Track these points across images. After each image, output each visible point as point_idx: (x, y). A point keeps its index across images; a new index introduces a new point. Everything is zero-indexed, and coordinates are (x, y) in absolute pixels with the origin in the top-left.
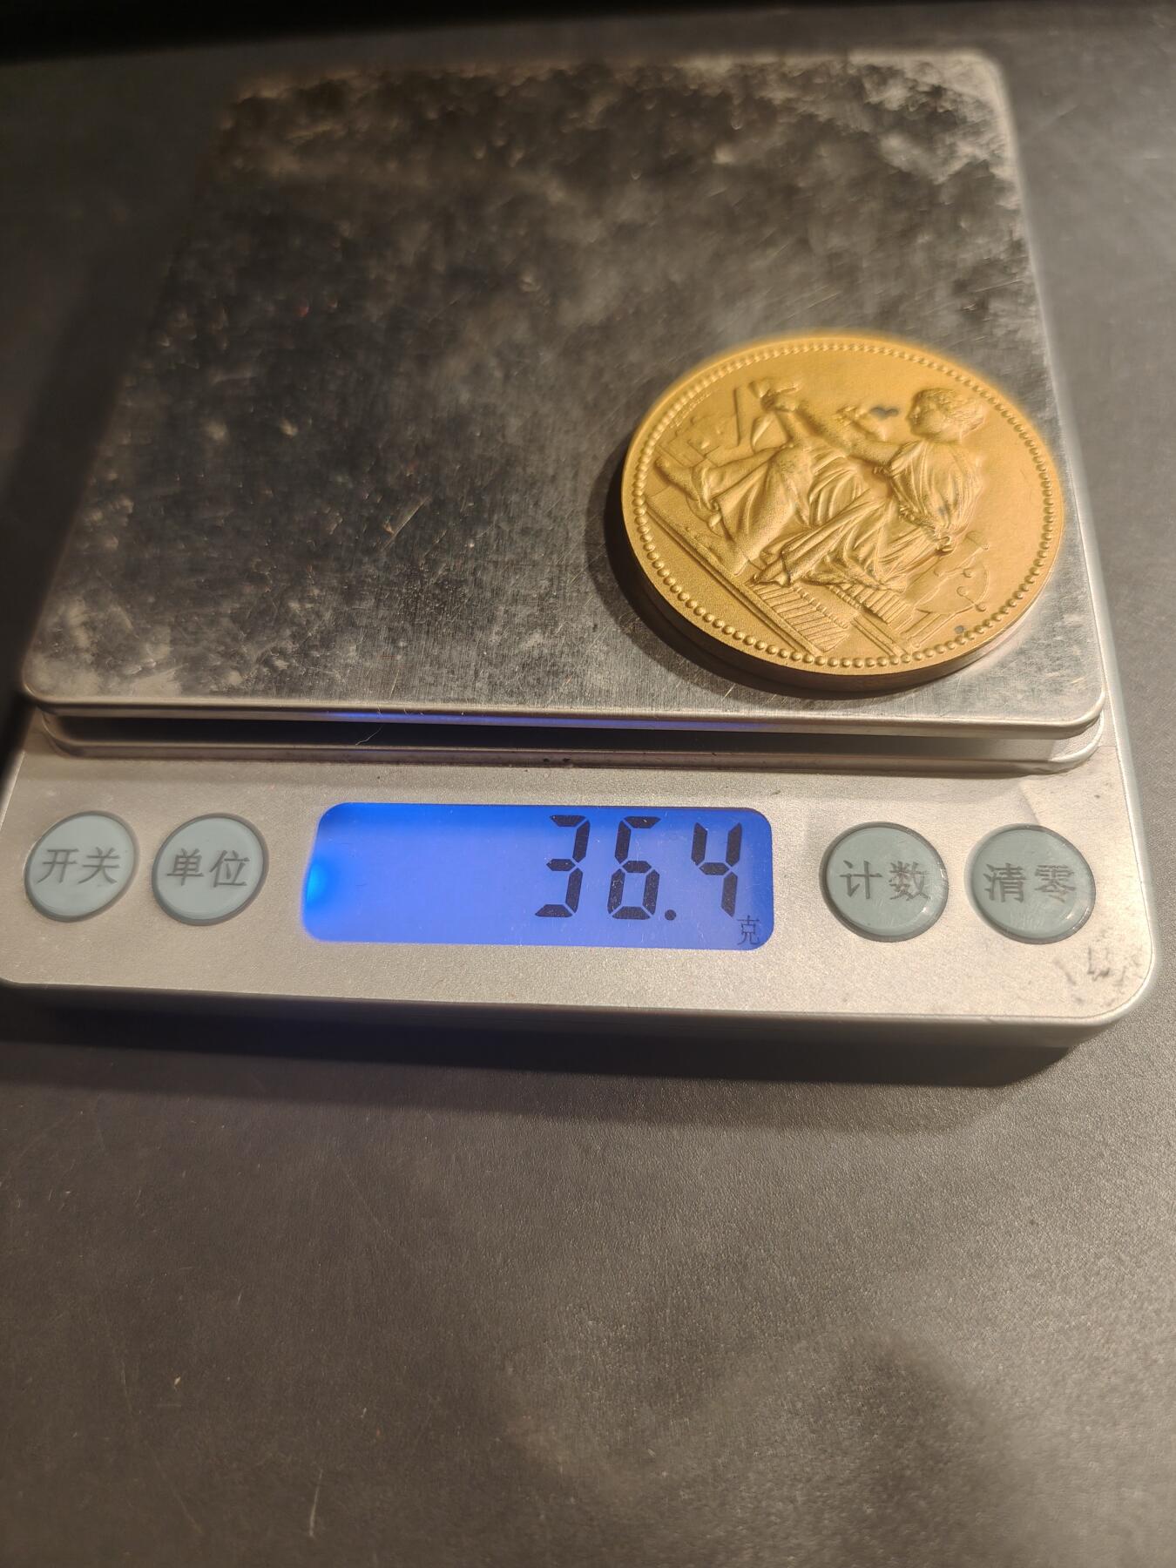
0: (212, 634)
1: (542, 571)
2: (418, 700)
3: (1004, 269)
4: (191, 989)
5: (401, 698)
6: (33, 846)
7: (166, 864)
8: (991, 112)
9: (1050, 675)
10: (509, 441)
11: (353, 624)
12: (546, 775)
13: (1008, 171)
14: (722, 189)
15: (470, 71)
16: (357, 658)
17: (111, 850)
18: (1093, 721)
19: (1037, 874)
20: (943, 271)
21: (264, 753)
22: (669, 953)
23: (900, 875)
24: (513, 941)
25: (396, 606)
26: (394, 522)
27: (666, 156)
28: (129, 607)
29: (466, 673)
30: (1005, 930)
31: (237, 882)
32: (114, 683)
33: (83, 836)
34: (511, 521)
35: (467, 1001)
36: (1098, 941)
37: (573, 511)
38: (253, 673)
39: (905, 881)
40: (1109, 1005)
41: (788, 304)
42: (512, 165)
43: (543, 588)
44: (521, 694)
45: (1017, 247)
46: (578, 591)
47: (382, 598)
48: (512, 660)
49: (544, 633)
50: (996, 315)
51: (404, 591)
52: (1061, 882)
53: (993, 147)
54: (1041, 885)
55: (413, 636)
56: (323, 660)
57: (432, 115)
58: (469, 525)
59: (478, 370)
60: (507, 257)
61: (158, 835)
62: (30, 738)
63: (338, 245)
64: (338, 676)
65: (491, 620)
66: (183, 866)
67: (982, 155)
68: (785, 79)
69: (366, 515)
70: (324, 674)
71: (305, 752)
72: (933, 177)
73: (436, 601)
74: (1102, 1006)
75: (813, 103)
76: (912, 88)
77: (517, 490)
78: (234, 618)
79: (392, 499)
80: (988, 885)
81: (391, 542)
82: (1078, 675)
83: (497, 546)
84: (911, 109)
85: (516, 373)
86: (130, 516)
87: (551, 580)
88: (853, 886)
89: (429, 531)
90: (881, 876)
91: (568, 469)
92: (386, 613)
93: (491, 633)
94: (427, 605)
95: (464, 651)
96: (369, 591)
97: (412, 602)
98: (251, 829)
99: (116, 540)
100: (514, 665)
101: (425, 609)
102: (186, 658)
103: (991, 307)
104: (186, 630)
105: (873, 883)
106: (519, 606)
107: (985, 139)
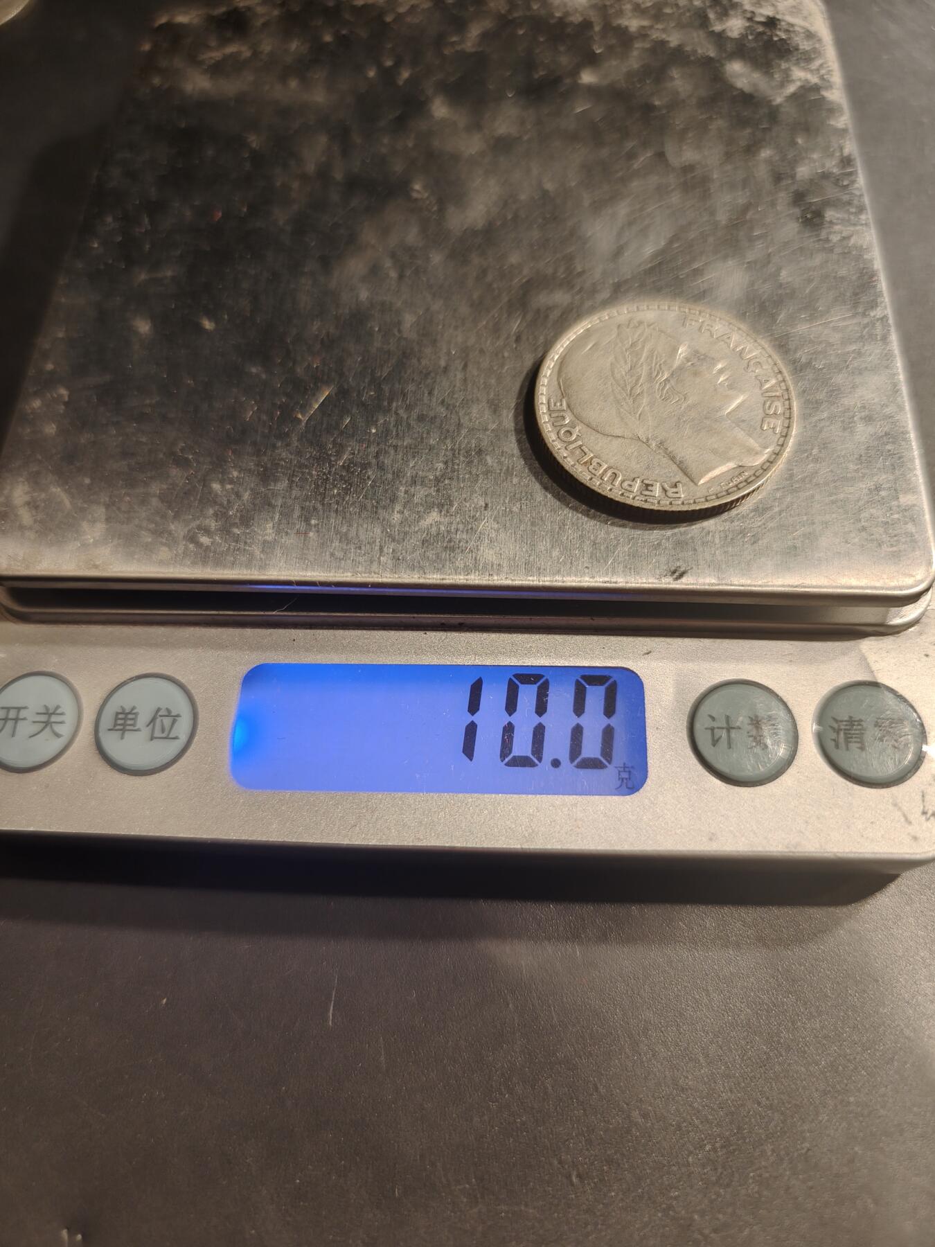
0: (143, 513)
1: (437, 454)
2: (329, 573)
3: (837, 181)
4: (133, 833)
5: (315, 571)
7: (107, 721)
8: (820, 40)
9: (891, 549)
10: (405, 336)
11: (270, 504)
12: (443, 638)
13: (836, 94)
14: (585, 107)
16: (274, 535)
17: (58, 707)
18: (927, 590)
19: (875, 726)
20: (784, 183)
21: (191, 618)
22: (558, 800)
23: (756, 727)
24: (418, 790)
25: (308, 487)
26: (303, 409)
27: (536, 76)
28: (67, 487)
29: (372, 548)
30: (850, 776)
31: (171, 736)
33: (31, 694)
34: (409, 408)
35: (378, 844)
36: (930, 785)
37: (463, 400)
38: (181, 549)
39: (762, 733)
41: (649, 210)
42: (401, 83)
43: (439, 470)
44: (421, 568)
45: (847, 161)
46: (470, 473)
47: (294, 479)
48: (413, 536)
49: (441, 512)
50: (831, 222)
51: (314, 472)
52: (896, 732)
53: (823, 72)
54: (879, 736)
55: (324, 514)
56: (243, 537)
57: (328, 38)
58: (371, 410)
59: (375, 271)
60: (398, 167)
61: (100, 694)
63: (247, 155)
64: (257, 552)
65: (393, 499)
66: (122, 722)
67: (814, 79)
68: (639, 9)
69: (279, 403)
70: (244, 550)
71: (228, 618)
72: (772, 98)
74: (933, 844)
75: (664, 30)
76: (750, 19)
77: (413, 380)
78: (162, 498)
79: (301, 389)
80: (834, 736)
81: (301, 428)
82: (914, 550)
83: (397, 431)
84: (750, 37)
85: (408, 274)
86: (66, 404)
87: (446, 463)
88: (715, 739)
89: (335, 418)
90: (740, 728)
91: (458, 362)
92: (299, 493)
93: (393, 512)
94: (335, 486)
95: (369, 528)
96: (283, 473)
97: (322, 483)
98: (182, 686)
99: (54, 426)
100: (414, 541)
101: (331, 489)
102: (120, 535)
103: (826, 215)
104: (119, 509)
105: (733, 734)
106: (418, 487)
107: (815, 65)
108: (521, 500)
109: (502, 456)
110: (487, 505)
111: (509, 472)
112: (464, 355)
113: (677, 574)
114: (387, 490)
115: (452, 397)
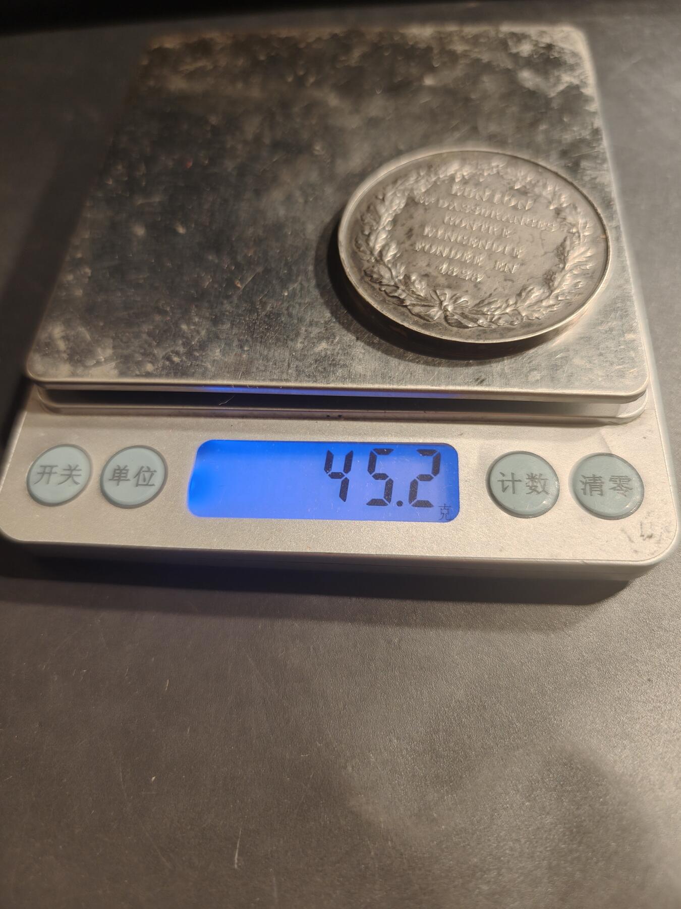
0: (136, 343)
2: (256, 380)
3: (588, 144)
4: (123, 544)
5: (246, 379)
6: (31, 464)
7: (108, 474)
8: (580, 58)
9: (618, 367)
11: (218, 338)
12: (328, 425)
13: (591, 89)
14: (427, 99)
15: (284, 33)
16: (220, 356)
17: (77, 466)
18: (642, 394)
19: (611, 480)
20: (554, 145)
21: (165, 411)
22: (399, 524)
23: (532, 481)
24: (309, 517)
25: (243, 328)
26: (241, 280)
27: (396, 81)
28: (88, 328)
29: (283, 365)
30: (593, 512)
31: (149, 484)
32: (80, 370)
33: (60, 458)
35: (283, 551)
36: (646, 518)
38: (160, 364)
39: (535, 484)
40: (653, 554)
42: (308, 85)
44: (315, 376)
45: (596, 132)
47: (234, 323)
48: (309, 358)
49: (328, 343)
50: (584, 169)
51: (247, 319)
52: (624, 485)
53: (582, 77)
54: (613, 487)
55: (252, 344)
56: (201, 357)
57: (262, 58)
58: (284, 282)
59: (289, 198)
60: (305, 135)
61: (104, 457)
62: (30, 403)
63: (209, 128)
64: (209, 366)
65: (298, 334)
66: (118, 475)
67: (576, 82)
68: (464, 39)
69: (226, 277)
70: (202, 365)
71: (189, 411)
72: (548, 93)
73: (266, 324)
74: (648, 555)
75: (480, 52)
76: (535, 45)
78: (150, 334)
79: (240, 269)
80: (583, 487)
81: (240, 292)
82: (633, 367)
83: (301, 294)
84: (535, 57)
85: (311, 199)
86: (89, 278)
88: (505, 487)
89: (261, 286)
90: (521, 481)
92: (238, 331)
93: (297, 343)
94: (260, 327)
95: (282, 352)
96: (227, 319)
97: (252, 325)
98: (158, 454)
99: (81, 291)
100: (310, 360)
102: (121, 356)
103: (582, 165)
104: (121, 340)
105: (516, 485)
106: (314, 328)
107: (577, 73)
113: (479, 381)
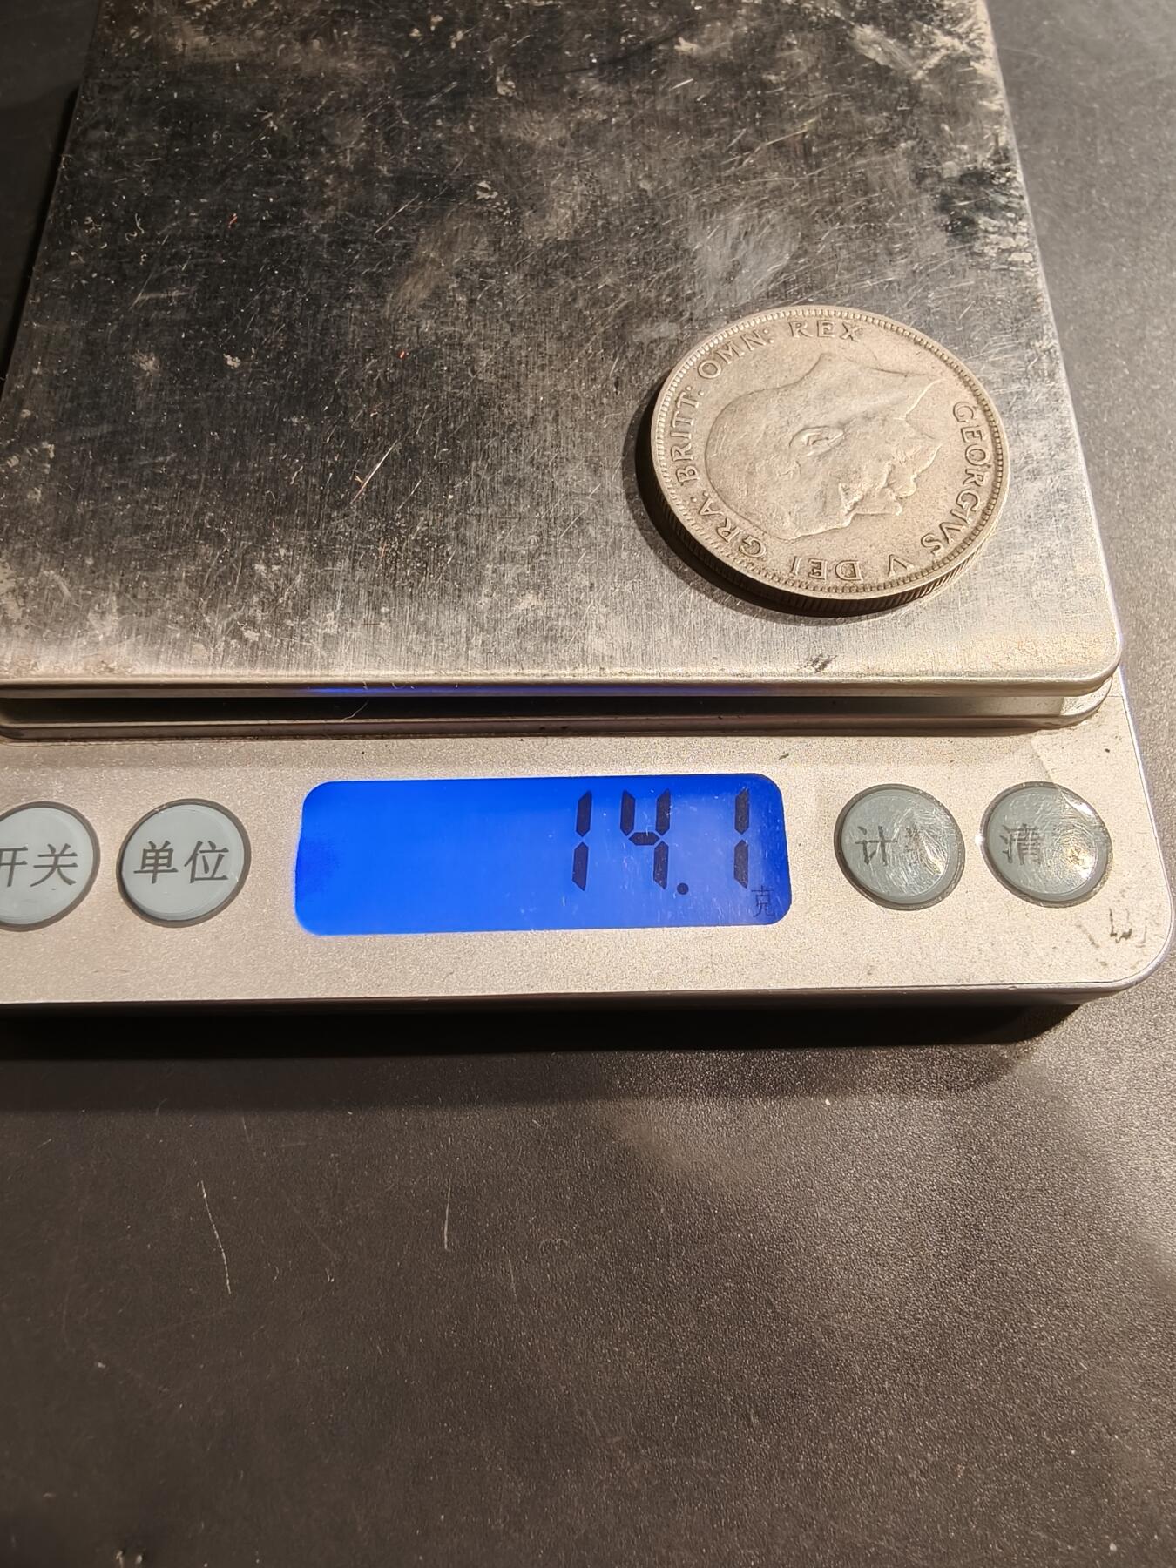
0: (167, 602)
1: (530, 526)
2: (407, 672)
3: (990, 179)
5: (388, 668)
7: (132, 860)
10: (481, 377)
11: (328, 589)
12: (544, 745)
13: (988, 66)
16: (336, 627)
17: (68, 847)
20: (928, 181)
21: (234, 729)
22: (689, 931)
23: (915, 840)
24: (524, 927)
25: (374, 568)
26: (362, 470)
28: (63, 570)
29: (457, 641)
30: (1024, 893)
31: (218, 876)
33: (31, 831)
36: (1118, 901)
37: (556, 458)
38: (220, 646)
39: (921, 846)
40: (1134, 967)
42: (454, 46)
43: (532, 543)
44: (518, 662)
45: (1002, 156)
46: (570, 546)
47: (356, 558)
48: (506, 625)
49: (538, 594)
50: (985, 231)
51: (380, 549)
53: (972, 36)
55: (395, 601)
56: (298, 630)
58: (446, 471)
64: (317, 649)
65: (479, 580)
66: (153, 861)
67: (962, 47)
69: (330, 463)
70: (301, 645)
71: (281, 728)
72: (911, 73)
73: (417, 560)
74: (1126, 969)
77: (494, 434)
78: (191, 582)
79: (358, 446)
80: (1005, 847)
81: (361, 494)
83: (479, 497)
87: (540, 535)
89: (402, 481)
90: (896, 842)
91: (547, 410)
92: (364, 575)
93: (480, 595)
94: (408, 565)
95: (452, 616)
96: (342, 550)
97: (392, 562)
98: (228, 814)
99: (38, 491)
100: (507, 630)
101: (405, 569)
102: (138, 630)
103: (980, 222)
104: (134, 597)
105: (889, 848)
106: (508, 565)
107: (960, 30)
108: (631, 578)
109: (607, 525)
110: (592, 584)
111: (616, 546)
112: (554, 402)
113: (820, 664)
114: (471, 569)
115: (543, 454)
